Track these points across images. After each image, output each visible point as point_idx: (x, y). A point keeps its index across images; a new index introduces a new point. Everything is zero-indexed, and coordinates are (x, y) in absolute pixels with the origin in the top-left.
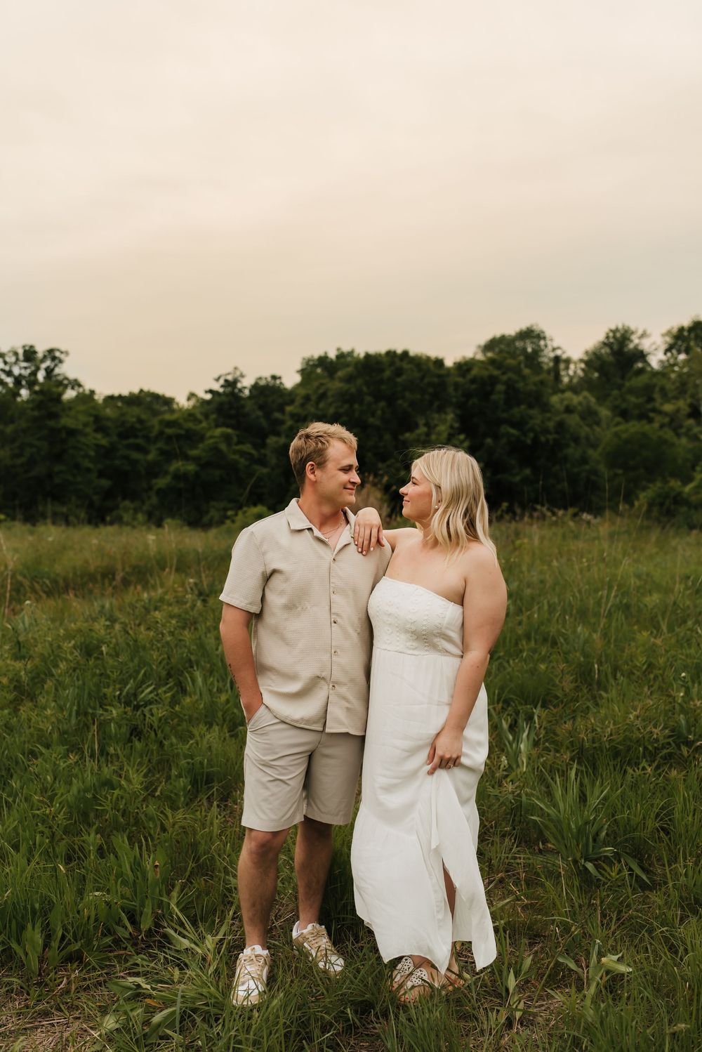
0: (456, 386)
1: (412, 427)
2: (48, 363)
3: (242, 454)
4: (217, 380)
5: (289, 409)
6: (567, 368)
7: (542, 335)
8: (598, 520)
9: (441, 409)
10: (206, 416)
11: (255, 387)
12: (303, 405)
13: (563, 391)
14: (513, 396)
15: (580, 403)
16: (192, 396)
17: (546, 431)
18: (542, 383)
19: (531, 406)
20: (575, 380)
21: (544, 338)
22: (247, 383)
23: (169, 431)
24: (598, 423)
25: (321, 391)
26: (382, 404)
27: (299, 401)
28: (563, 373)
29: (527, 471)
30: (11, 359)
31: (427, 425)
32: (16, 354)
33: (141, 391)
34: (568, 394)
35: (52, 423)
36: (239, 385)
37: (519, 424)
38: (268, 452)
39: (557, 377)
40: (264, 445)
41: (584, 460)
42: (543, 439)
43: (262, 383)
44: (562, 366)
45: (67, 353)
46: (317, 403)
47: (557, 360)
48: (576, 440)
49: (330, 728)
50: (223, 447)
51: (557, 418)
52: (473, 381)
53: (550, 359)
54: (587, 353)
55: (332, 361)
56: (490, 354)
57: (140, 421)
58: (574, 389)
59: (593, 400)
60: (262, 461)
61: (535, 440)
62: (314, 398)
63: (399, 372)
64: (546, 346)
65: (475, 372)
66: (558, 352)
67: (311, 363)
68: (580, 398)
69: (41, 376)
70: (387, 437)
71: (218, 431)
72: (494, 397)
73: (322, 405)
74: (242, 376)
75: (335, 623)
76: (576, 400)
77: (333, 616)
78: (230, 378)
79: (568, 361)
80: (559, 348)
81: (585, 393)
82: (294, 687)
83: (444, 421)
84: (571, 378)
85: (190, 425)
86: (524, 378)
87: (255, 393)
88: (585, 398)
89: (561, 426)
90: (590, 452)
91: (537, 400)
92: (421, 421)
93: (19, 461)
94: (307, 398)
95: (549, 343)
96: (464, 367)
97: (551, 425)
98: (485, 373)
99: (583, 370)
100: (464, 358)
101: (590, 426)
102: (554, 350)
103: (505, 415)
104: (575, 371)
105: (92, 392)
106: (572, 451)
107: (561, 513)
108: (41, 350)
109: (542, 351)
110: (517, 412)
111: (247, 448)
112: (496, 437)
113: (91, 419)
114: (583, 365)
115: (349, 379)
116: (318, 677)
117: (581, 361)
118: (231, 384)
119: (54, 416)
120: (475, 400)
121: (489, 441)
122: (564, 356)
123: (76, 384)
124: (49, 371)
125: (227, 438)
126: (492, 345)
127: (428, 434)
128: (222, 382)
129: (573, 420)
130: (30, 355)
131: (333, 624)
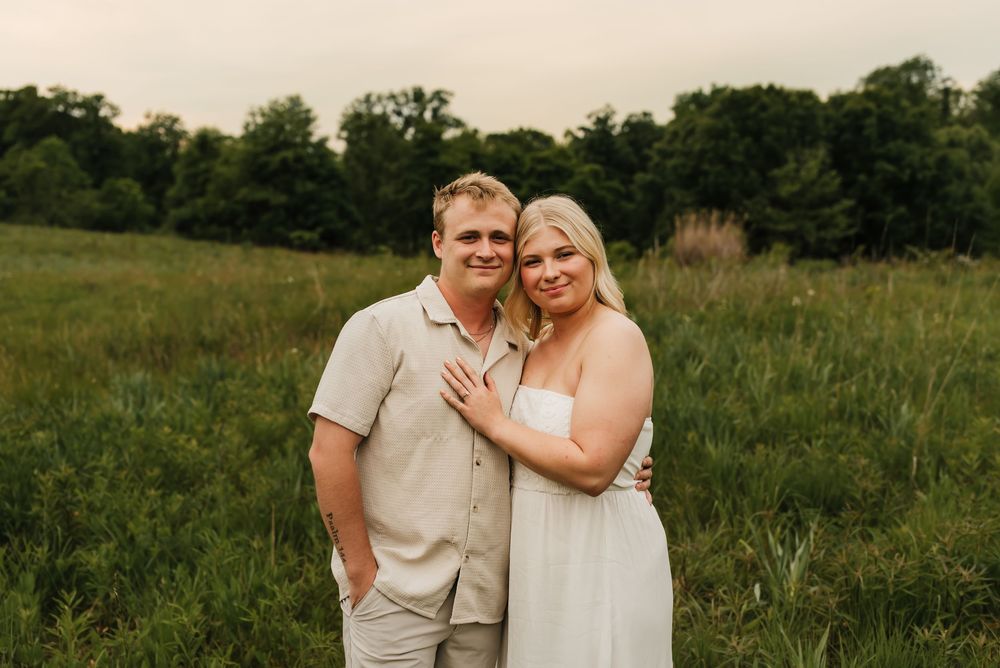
0: (827, 120)
1: (779, 162)
2: (435, 104)
3: (610, 190)
4: (589, 117)
5: (657, 145)
6: (957, 100)
7: (928, 65)
8: (976, 263)
9: (812, 144)
10: (577, 152)
11: (627, 123)
12: (670, 142)
13: (951, 125)
14: (888, 129)
15: (970, 138)
16: (568, 133)
17: (925, 167)
18: (922, 115)
19: (908, 140)
20: (966, 113)
21: (932, 68)
22: (618, 120)
23: (541, 168)
24: (989, 158)
25: (690, 126)
26: (748, 140)
27: (667, 137)
28: (952, 105)
29: (902, 210)
30: (402, 100)
31: (797, 160)
32: (406, 95)
33: (521, 130)
34: (957, 128)
35: (432, 161)
36: (610, 123)
37: (896, 160)
38: (633, 187)
39: (946, 109)
40: (631, 182)
41: (968, 197)
42: (920, 176)
43: (634, 120)
44: (952, 98)
45: (451, 94)
46: (684, 140)
47: (946, 92)
48: (960, 175)
49: (458, 617)
50: (591, 183)
51: (940, 153)
52: (846, 115)
53: (940, 91)
54: (980, 84)
55: (706, 97)
56: (872, 87)
57: (515, 158)
58: (964, 122)
59: (985, 134)
60: (629, 197)
61: (913, 177)
62: (682, 133)
63: (764, 108)
64: (933, 76)
65: (848, 106)
66: (949, 84)
67: (684, 101)
68: (971, 131)
69: (428, 115)
70: (753, 174)
71: (587, 168)
72: (866, 132)
73: (690, 141)
74: (613, 112)
75: (478, 464)
76: (965, 133)
77: (476, 455)
78: (602, 115)
79: (958, 93)
80: (948, 79)
81: (978, 127)
82: (416, 552)
83: (815, 157)
84: (962, 111)
85: (560, 162)
86: (903, 110)
87: (627, 129)
88: (977, 131)
89: (943, 162)
90: (977, 189)
91: (917, 133)
92: (790, 156)
93: (402, 196)
94: (675, 134)
95: (937, 73)
96: (837, 101)
97: (931, 161)
98: (859, 107)
99: (975, 102)
100: (838, 91)
101: (980, 162)
102: (944, 81)
103: (881, 150)
104: (967, 103)
105: (476, 131)
106: (955, 188)
107: (934, 254)
108: (428, 91)
109: (930, 82)
110: (893, 146)
111: (615, 184)
112: (871, 173)
113: (467, 157)
114: (975, 97)
115: (717, 115)
116: (448, 542)
117: (974, 92)
118: (602, 122)
119: (434, 154)
120: (847, 136)
121: (862, 177)
122: (955, 88)
123: (458, 123)
124: (435, 111)
125: (595, 175)
126: (875, 77)
127: (797, 171)
128: (594, 119)
129: (959, 155)
130: (418, 96)
131: (475, 467)
